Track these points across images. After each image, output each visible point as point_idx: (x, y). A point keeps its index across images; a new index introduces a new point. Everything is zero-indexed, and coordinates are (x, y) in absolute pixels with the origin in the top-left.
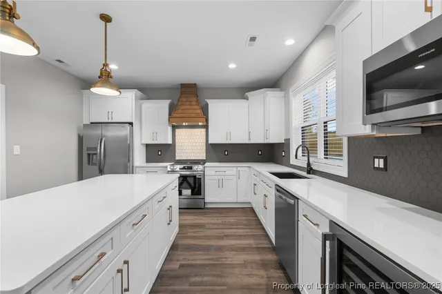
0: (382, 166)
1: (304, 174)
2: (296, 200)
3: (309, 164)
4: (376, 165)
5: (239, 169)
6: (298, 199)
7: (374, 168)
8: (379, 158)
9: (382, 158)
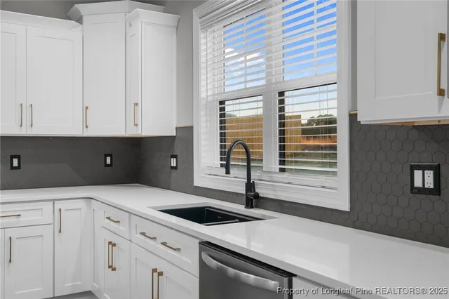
0: (430, 184)
1: (240, 208)
2: (286, 280)
3: (250, 186)
4: (418, 183)
5: (58, 205)
6: (290, 276)
7: (413, 189)
8: (423, 168)
9: (429, 168)
